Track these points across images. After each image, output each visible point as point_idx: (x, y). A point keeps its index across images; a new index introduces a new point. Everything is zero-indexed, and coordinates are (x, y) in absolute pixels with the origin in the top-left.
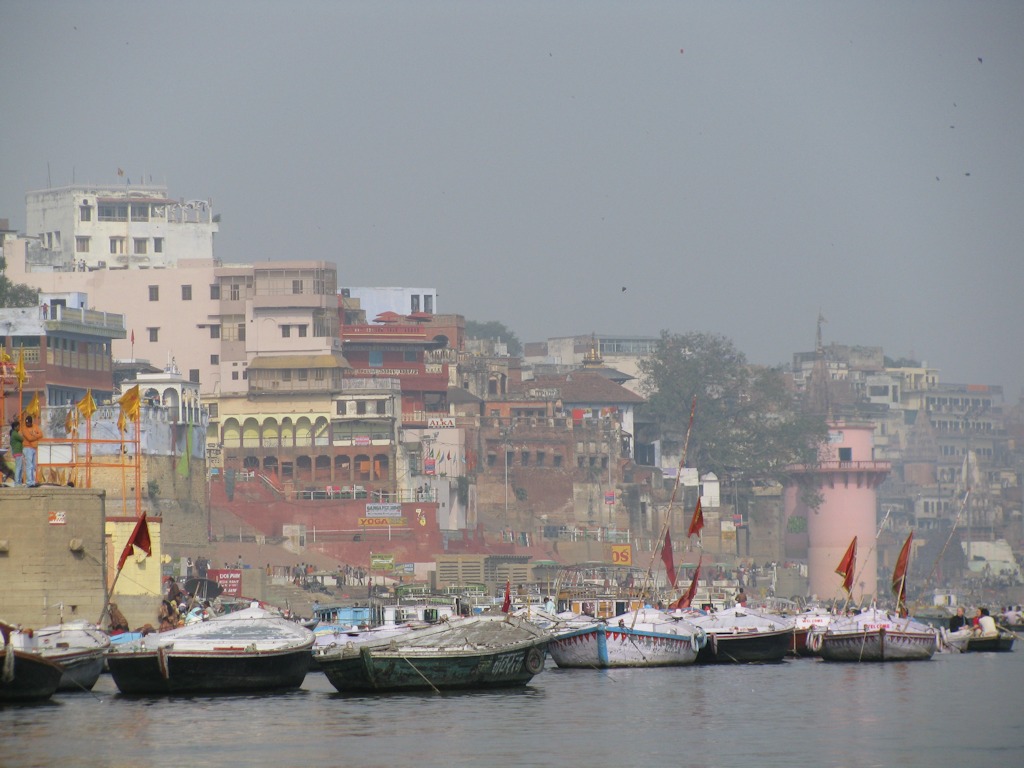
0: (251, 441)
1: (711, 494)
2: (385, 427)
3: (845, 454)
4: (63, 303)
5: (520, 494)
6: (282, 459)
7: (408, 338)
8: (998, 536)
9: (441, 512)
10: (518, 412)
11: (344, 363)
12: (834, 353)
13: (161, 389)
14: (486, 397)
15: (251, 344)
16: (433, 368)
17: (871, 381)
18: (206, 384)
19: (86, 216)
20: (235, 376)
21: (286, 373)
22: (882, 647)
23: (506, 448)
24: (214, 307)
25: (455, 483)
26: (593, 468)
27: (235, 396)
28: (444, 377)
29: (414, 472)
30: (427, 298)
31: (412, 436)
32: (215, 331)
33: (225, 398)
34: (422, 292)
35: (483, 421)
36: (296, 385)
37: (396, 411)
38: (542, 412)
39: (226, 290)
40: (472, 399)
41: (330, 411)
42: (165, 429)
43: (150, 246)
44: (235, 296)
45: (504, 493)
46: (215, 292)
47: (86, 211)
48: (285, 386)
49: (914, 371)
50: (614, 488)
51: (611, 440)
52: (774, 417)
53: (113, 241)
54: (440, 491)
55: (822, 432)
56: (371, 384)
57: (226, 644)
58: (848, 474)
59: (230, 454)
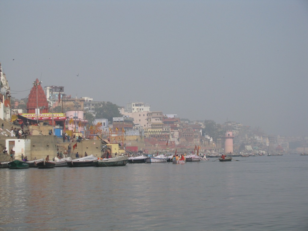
0: (152, 134)
1: (211, 140)
2: (168, 132)
3: (229, 135)
4: (126, 117)
5: (187, 140)
6: (156, 136)
7: (172, 121)
8: (250, 145)
9: (175, 142)
10: (187, 130)
11: (163, 124)
12: (230, 122)
13: (138, 127)
14: (183, 128)
15: (152, 121)
16: (175, 124)
17: (234, 126)
18: (146, 126)
19: (134, 106)
20: (150, 125)
21: (156, 125)
22: (192, 160)
23: (185, 134)
24: (147, 117)
25: (178, 139)
26: (196, 137)
27: (150, 128)
28: (176, 125)
29: (172, 137)
30: (176, 116)
31: (172, 133)
32: (147, 120)
33: (149, 128)
34: (175, 115)
35: (182, 131)
36: (158, 127)
37: (170, 130)
38: (190, 130)
39: (149, 115)
40: (181, 128)
41: (161, 130)
42: (139, 132)
43: (142, 110)
44: (150, 116)
45: (184, 140)
46: (147, 115)
47: (134, 105)
48: (156, 127)
49: (239, 124)
50: (199, 139)
51: (198, 133)
52: (220, 130)
53: (137, 109)
54: (176, 140)
55: (225, 132)
56: (167, 126)
57: (86, 160)
58: (229, 137)
59: (149, 135)
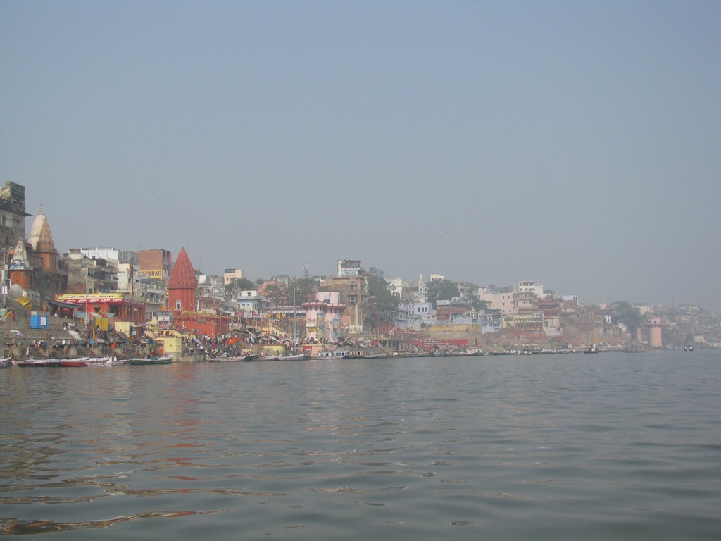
0: (519, 322)
1: (624, 329)
2: (541, 319)
3: (655, 322)
6: (524, 325)
8: (701, 335)
10: (585, 316)
11: (534, 308)
15: (519, 305)
18: (512, 312)
20: (516, 311)
21: (524, 310)
23: (581, 322)
24: (513, 299)
25: (557, 328)
26: (598, 325)
27: (516, 314)
31: (546, 320)
32: (513, 303)
35: (577, 318)
36: (526, 312)
37: (543, 317)
38: (589, 316)
41: (531, 316)
44: (516, 297)
48: (524, 312)
50: (602, 328)
56: (538, 312)
58: (656, 325)
59: (516, 324)
